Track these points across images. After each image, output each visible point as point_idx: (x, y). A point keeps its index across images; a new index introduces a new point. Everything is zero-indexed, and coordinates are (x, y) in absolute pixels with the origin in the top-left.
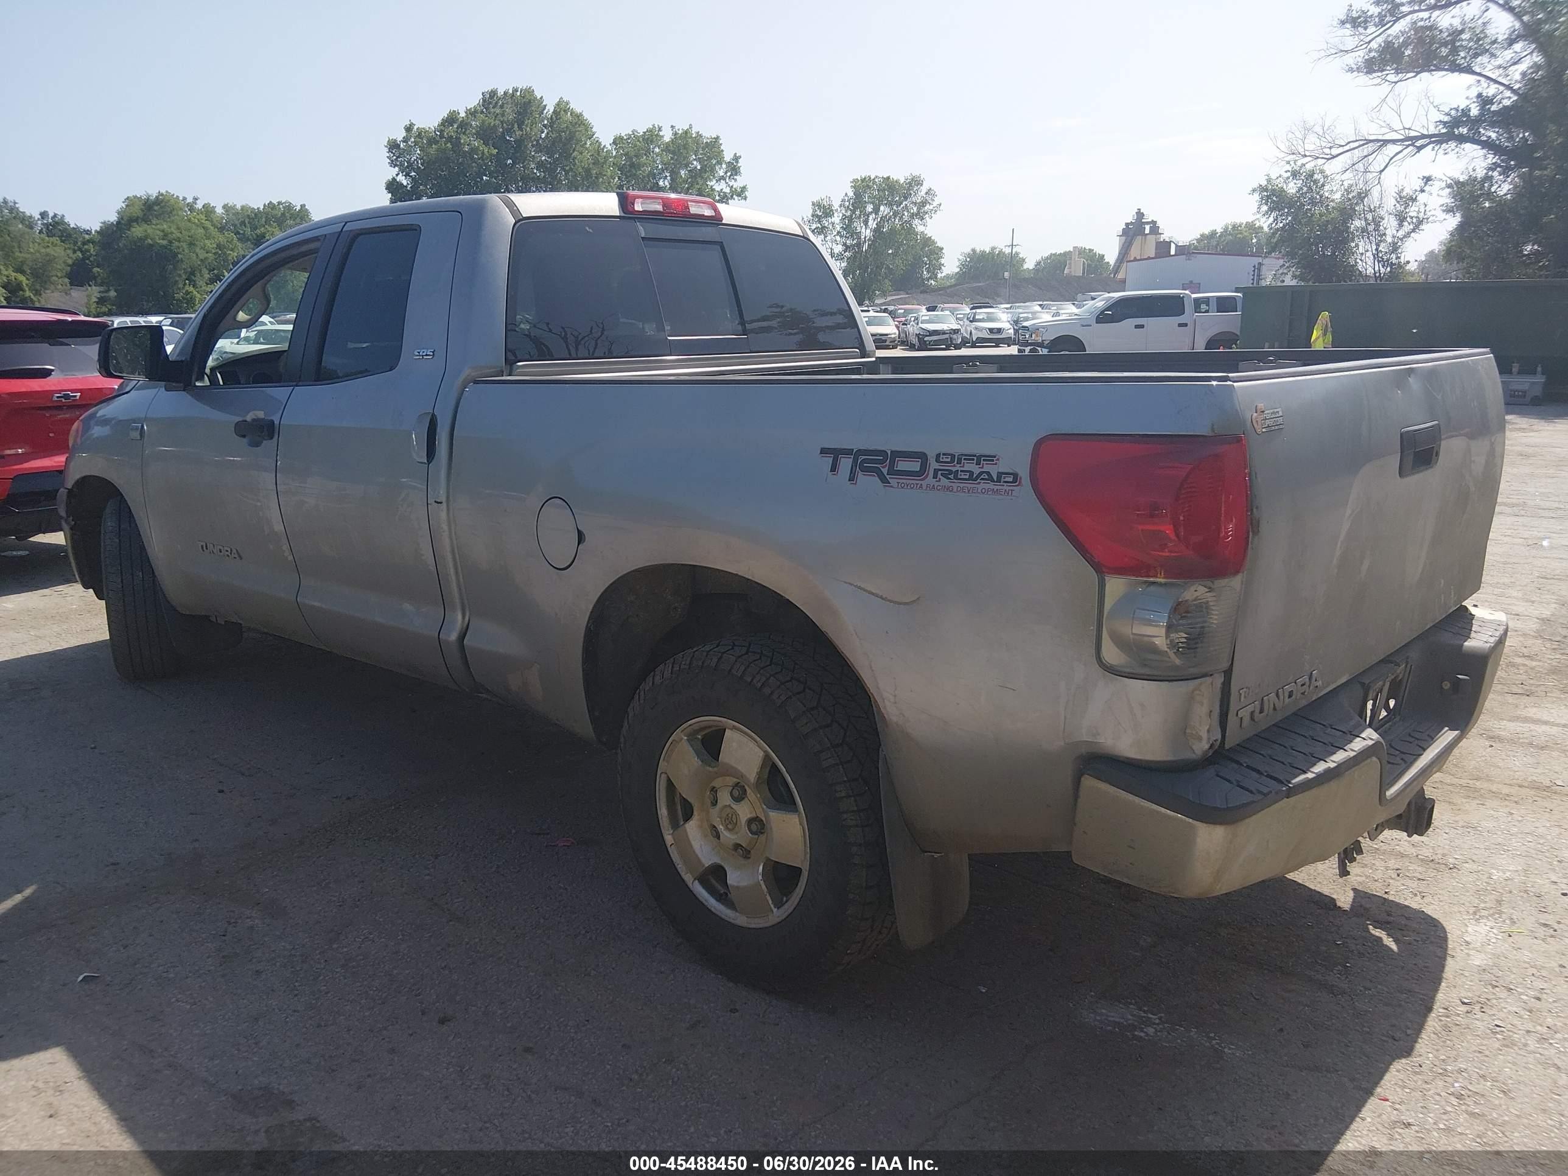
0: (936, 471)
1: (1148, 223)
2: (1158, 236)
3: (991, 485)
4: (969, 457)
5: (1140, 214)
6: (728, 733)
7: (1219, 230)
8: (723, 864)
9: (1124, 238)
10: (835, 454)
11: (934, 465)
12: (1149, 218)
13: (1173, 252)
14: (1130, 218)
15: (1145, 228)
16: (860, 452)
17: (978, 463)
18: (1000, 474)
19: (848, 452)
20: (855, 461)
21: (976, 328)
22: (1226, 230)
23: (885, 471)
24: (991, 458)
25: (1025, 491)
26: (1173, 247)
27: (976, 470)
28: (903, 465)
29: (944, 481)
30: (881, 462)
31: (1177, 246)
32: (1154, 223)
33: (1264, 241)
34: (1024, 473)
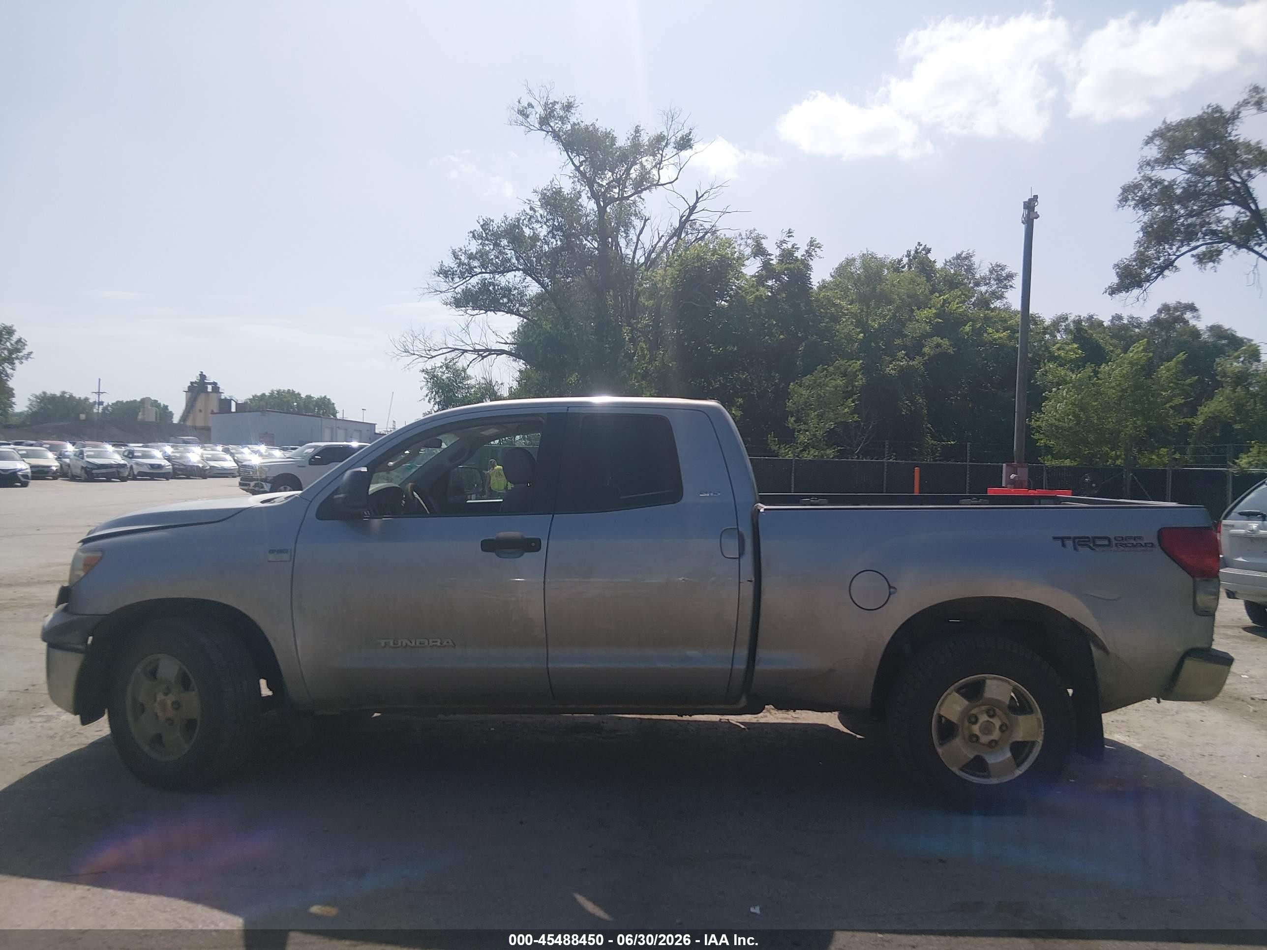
0: (1116, 544)
1: (210, 384)
2: (219, 394)
3: (1143, 548)
4: (1131, 538)
5: (203, 376)
6: (988, 682)
7: (267, 394)
8: (979, 754)
9: (189, 394)
10: (1063, 539)
11: (1114, 542)
12: (210, 379)
13: (233, 409)
14: (195, 378)
15: (207, 387)
16: (1075, 538)
17: (1135, 540)
18: (1145, 544)
19: (1069, 538)
20: (1074, 542)
21: (137, 464)
22: (272, 393)
23: (1091, 545)
24: (1140, 538)
25: (1158, 549)
26: (233, 405)
27: (1135, 543)
28: (1099, 542)
29: (1122, 548)
30: (1089, 541)
31: (237, 404)
32: (215, 384)
33: (302, 404)
34: (1156, 543)
